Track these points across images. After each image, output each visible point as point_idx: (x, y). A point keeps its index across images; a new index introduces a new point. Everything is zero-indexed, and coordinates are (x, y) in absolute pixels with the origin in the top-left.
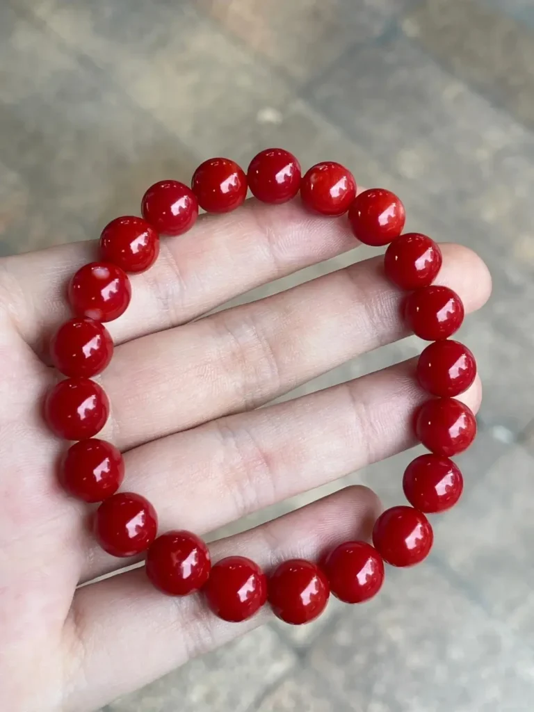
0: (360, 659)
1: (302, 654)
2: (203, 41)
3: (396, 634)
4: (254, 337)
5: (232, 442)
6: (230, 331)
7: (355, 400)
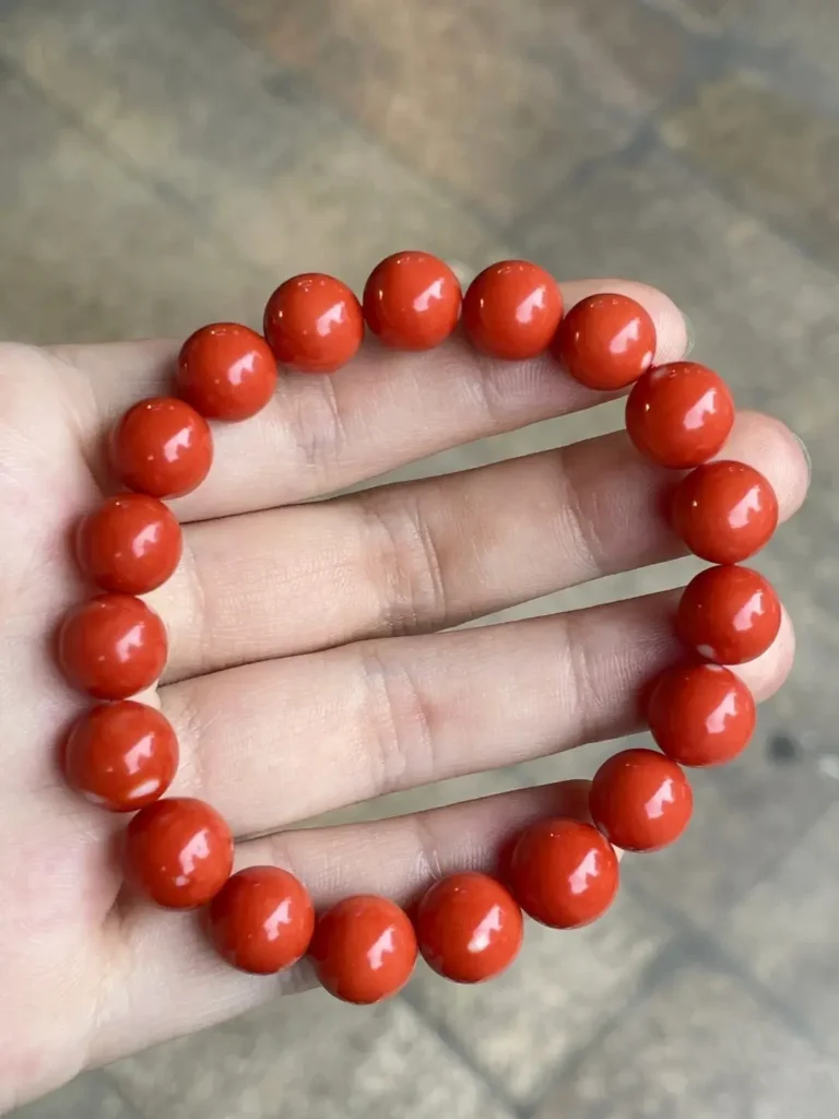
2: (351, 160)
4: (416, 536)
5: (379, 680)
6: (383, 522)
7: (572, 644)
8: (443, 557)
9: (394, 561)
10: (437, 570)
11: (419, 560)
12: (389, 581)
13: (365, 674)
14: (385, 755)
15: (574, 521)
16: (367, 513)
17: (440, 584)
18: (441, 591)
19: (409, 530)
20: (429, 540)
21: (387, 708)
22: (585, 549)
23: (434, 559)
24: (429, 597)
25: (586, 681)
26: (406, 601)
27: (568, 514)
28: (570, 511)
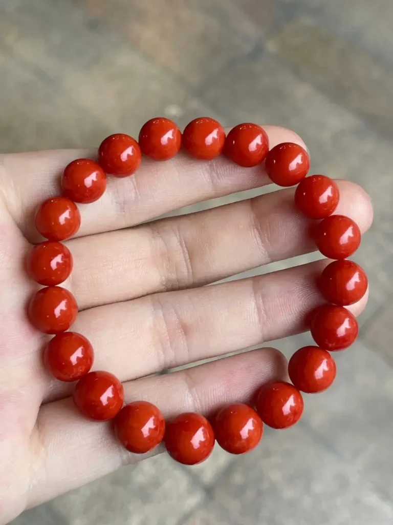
0: (250, 494)
1: (209, 491)
3: (276, 476)
4: (178, 244)
5: (160, 313)
6: (161, 237)
7: (255, 292)
8: (192, 254)
9: (166, 256)
10: (189, 260)
11: (180, 257)
12: (164, 266)
13: (153, 310)
14: (164, 350)
15: (257, 235)
16: (153, 233)
17: (190, 267)
18: (191, 271)
19: (174, 241)
20: (184, 246)
21: (164, 326)
22: (262, 248)
23: (187, 255)
24: (184, 273)
25: (263, 311)
26: (173, 276)
27: (254, 231)
28: (255, 230)
